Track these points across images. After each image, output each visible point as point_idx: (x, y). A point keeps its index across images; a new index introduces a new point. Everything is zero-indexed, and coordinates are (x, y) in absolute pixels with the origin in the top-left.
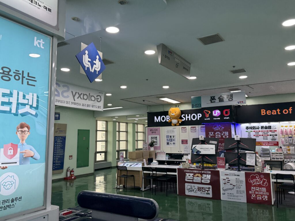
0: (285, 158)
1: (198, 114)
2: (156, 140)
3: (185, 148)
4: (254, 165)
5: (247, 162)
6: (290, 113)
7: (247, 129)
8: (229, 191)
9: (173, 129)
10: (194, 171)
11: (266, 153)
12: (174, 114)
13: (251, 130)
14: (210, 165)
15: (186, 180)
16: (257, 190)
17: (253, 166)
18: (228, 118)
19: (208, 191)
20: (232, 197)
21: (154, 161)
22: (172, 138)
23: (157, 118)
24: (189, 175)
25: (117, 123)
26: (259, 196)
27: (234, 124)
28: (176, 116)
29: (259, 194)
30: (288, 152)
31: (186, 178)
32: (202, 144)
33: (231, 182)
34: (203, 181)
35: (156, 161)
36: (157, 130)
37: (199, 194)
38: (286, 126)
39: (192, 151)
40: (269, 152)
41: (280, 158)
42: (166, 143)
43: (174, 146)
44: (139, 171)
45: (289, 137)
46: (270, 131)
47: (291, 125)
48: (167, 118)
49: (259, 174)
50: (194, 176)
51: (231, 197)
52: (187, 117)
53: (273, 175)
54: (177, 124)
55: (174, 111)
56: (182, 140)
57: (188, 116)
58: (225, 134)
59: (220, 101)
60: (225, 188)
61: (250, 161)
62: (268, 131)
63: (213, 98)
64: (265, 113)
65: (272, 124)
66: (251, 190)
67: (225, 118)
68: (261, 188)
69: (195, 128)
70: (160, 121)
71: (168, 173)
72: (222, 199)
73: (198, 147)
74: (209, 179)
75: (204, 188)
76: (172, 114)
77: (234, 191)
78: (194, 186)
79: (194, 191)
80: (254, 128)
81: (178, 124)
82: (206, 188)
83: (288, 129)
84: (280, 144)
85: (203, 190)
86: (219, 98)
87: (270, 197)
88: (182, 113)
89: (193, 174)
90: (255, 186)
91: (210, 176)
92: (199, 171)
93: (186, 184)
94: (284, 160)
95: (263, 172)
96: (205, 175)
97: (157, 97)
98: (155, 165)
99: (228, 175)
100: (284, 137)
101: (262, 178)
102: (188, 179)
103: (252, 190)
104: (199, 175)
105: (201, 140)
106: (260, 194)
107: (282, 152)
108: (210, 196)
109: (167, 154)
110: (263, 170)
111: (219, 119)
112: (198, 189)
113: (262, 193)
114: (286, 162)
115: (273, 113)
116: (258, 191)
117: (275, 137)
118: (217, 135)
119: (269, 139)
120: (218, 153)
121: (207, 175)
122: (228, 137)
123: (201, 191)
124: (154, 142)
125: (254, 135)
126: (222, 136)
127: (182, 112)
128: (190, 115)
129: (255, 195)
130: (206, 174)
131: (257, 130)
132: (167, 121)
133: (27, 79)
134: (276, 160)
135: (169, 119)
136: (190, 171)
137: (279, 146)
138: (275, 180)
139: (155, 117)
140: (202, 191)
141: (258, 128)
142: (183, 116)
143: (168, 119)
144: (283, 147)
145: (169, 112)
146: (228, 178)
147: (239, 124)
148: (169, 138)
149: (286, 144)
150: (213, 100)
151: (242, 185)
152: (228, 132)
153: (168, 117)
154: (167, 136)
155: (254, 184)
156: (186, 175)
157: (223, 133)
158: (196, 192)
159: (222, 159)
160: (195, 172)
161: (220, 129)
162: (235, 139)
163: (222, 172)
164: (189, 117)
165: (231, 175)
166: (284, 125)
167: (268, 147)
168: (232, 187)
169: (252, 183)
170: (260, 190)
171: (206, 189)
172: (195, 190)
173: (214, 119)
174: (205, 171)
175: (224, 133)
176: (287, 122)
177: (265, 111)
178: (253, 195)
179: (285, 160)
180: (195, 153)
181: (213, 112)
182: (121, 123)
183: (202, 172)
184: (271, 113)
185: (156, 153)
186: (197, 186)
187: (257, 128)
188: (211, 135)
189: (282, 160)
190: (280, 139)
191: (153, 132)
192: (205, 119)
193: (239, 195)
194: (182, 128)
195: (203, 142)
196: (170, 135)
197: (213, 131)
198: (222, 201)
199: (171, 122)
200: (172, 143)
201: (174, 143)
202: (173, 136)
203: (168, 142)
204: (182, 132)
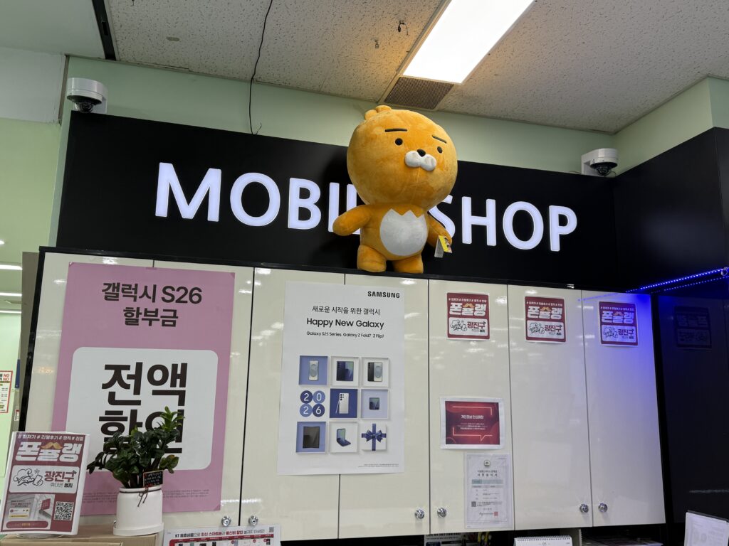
2: (172, 403)
3: (477, 482)
9: (375, 303)
12: (429, 160)
22: (359, 381)
23: (190, 185)
28: (439, 179)
36: (194, 295)
43: (376, 458)
48: (295, 202)
55: (431, 135)
56: (448, 404)
57: (479, 210)
69: (556, 312)
76: (413, 156)
139: (167, 176)
143: (306, 214)
148: (322, 381)
153: (304, 192)
194: (451, 297)
200: (354, 429)
201: (374, 436)
202: (371, 366)
203: (312, 418)
204: (452, 332)
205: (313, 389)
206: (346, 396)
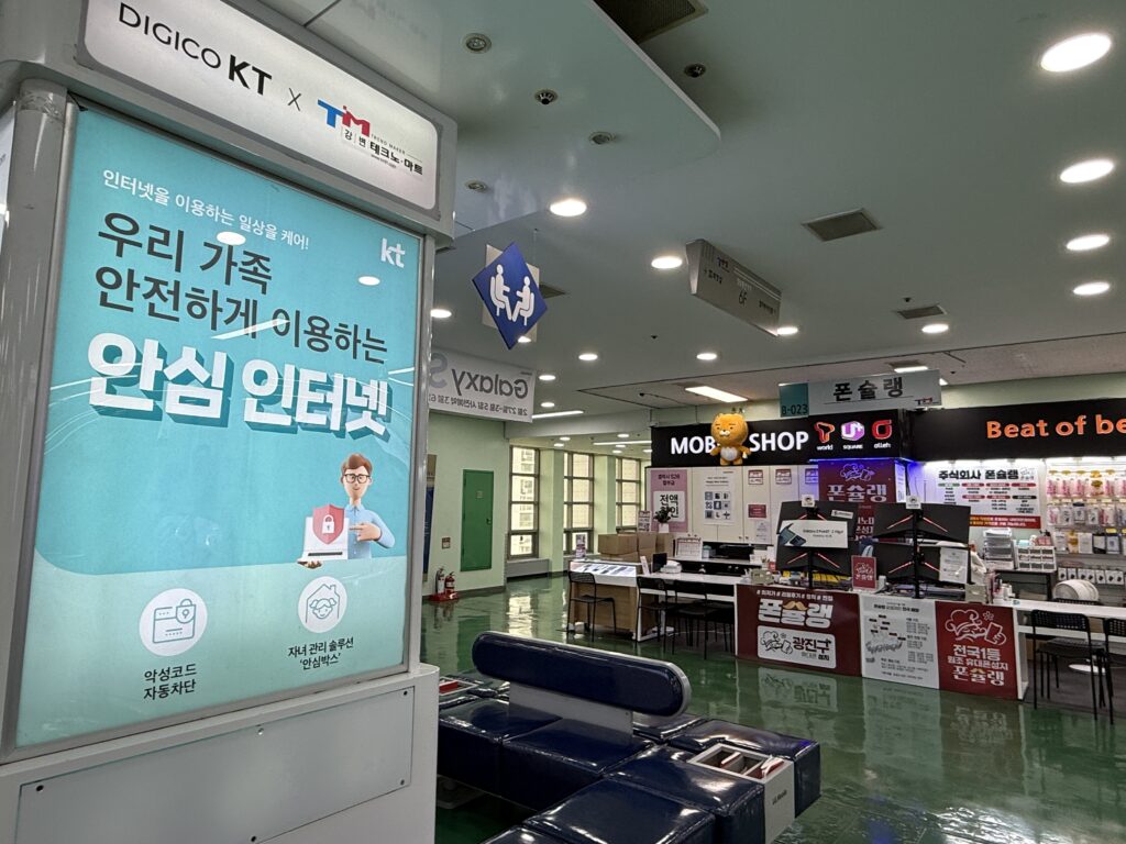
0: (1060, 565)
1: (799, 434)
2: (674, 505)
3: (759, 530)
4: (965, 582)
5: (941, 572)
6: (1081, 432)
7: (944, 478)
8: (889, 654)
9: (725, 475)
10: (784, 594)
11: (999, 548)
12: (727, 432)
13: (955, 481)
14: (832, 579)
15: (761, 618)
16: (973, 653)
17: (962, 586)
18: (886, 445)
19: (823, 649)
20: (896, 672)
21: (670, 563)
22: (722, 499)
24: (771, 605)
25: (566, 455)
26: (978, 673)
27: (905, 464)
28: (733, 437)
29: (978, 668)
30: (1071, 548)
31: (760, 611)
32: (808, 518)
33: (891, 629)
34: (810, 623)
35: (676, 564)
37: (797, 657)
38: (1066, 473)
39: (780, 538)
40: (1009, 546)
41: (1048, 564)
42: (704, 514)
44: (628, 588)
45: (1075, 505)
46: (1014, 485)
47: (1081, 468)
49: (978, 607)
50: (783, 608)
51: (892, 671)
52: (765, 442)
53: (1020, 612)
54: (736, 460)
55: (728, 424)
56: (749, 505)
58: (876, 491)
59: (863, 398)
60: (873, 645)
61: (951, 568)
62: (1008, 485)
63: (842, 387)
64: (999, 433)
65: (1023, 465)
66: (953, 655)
67: (877, 446)
68: (983, 650)
69: (788, 474)
70: (686, 452)
71: (711, 597)
72: (864, 673)
73: (798, 526)
74: (829, 616)
75: (812, 643)
76: (722, 433)
77: (902, 655)
78: (784, 636)
79: (782, 647)
80: (964, 475)
81: (740, 462)
82: (820, 641)
83: (1073, 480)
84: (1047, 525)
85: (809, 647)
86: (861, 388)
87: (1011, 676)
90: (965, 642)
91: (830, 607)
92: (799, 595)
93: (761, 629)
94: (1057, 572)
95: (990, 604)
96: (817, 607)
97: (679, 384)
98: (672, 572)
99: (883, 607)
100: (1060, 504)
101: (989, 622)
102: (766, 616)
103: (956, 654)
104: (799, 605)
105: (807, 508)
106: (980, 664)
107: (1052, 548)
108: (832, 664)
109: (705, 543)
110: (993, 597)
111: (860, 447)
112: (795, 642)
113: (986, 664)
114: (1063, 576)
115: (1024, 434)
116: (975, 658)
117: (1030, 502)
118: (852, 494)
119: (1012, 507)
120: (854, 546)
121: (823, 606)
122: (884, 499)
123: (805, 650)
124: (669, 510)
125: (964, 497)
126: (867, 497)
127: (752, 427)
128: (773, 435)
129: (964, 669)
130: (820, 603)
131: (974, 481)
133: (364, 345)
134: (1031, 570)
135: (714, 446)
136: (774, 593)
137: (1043, 530)
138: (1029, 630)
141: (976, 475)
142: (755, 439)
143: (710, 447)
144: (1054, 534)
145: (714, 427)
146: (885, 617)
147: (919, 463)
148: (711, 499)
149: (1065, 524)
150: (843, 393)
151: (925, 639)
152: (884, 486)
154: (708, 495)
155: (964, 636)
156: (762, 604)
157: (870, 488)
158: (790, 651)
159: (866, 561)
160: (789, 595)
161: (863, 477)
162: (908, 507)
163: (865, 598)
164: (772, 441)
165: (892, 608)
166: (1060, 469)
167: (1008, 532)
168: (894, 641)
169: (957, 634)
170: (981, 654)
171: (818, 645)
172: (786, 645)
173: (845, 447)
174: (818, 594)
176: (1070, 460)
177: (998, 425)
178: (958, 668)
179: (1062, 571)
180: (788, 544)
181: (843, 428)
182: (575, 456)
183: (809, 597)
184: (1019, 433)
185: (674, 541)
186: (791, 634)
187: (974, 477)
188: (836, 493)
189: (1051, 571)
190: (1045, 509)
191: (668, 482)
192: (819, 448)
193: (917, 665)
194: (750, 471)
195: (812, 514)
196: (715, 490)
197: (841, 481)
198: (864, 681)
200: (721, 512)
201: (727, 515)
202: (725, 494)
203: (709, 509)
204: (750, 483)
205: (709, 501)
206: (718, 503)
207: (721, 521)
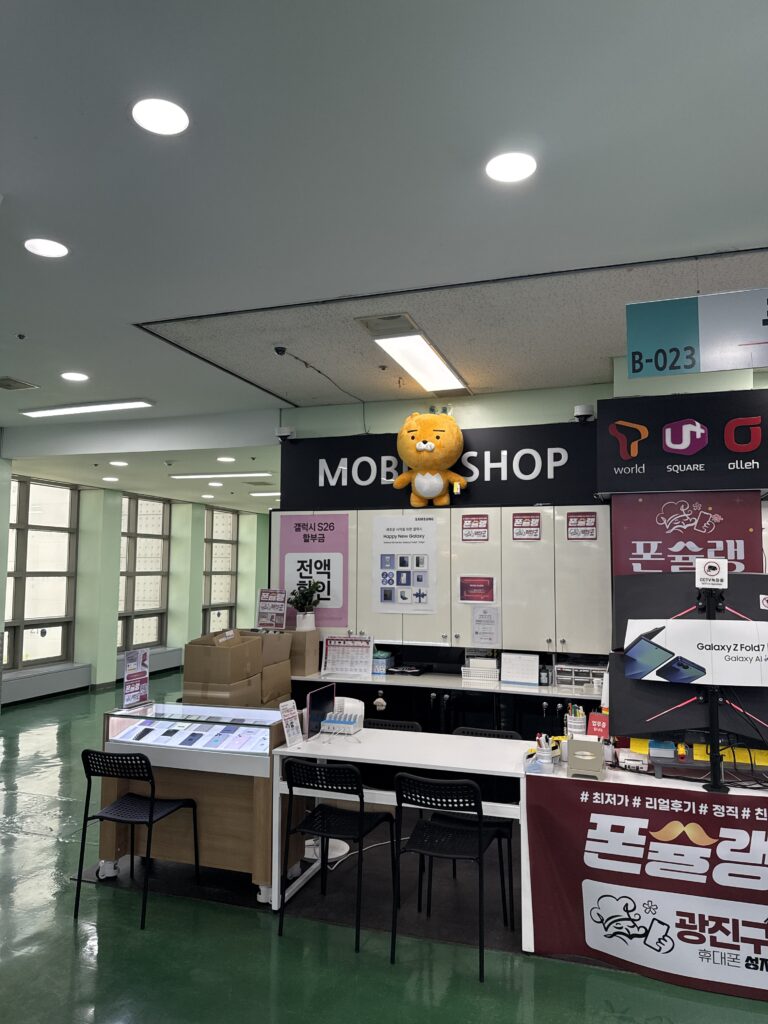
1: (551, 452)
2: (324, 578)
3: (479, 622)
9: (418, 524)
10: (651, 803)
12: (430, 445)
15: (591, 860)
18: (751, 465)
19: (757, 945)
22: (411, 567)
23: (333, 469)
24: (617, 829)
25: (125, 501)
28: (439, 454)
31: (589, 845)
34: (721, 876)
36: (331, 526)
37: (686, 961)
42: (378, 595)
43: (420, 606)
44: (251, 779)
48: (384, 469)
50: (650, 839)
52: (488, 465)
54: (440, 496)
55: (431, 431)
56: (462, 578)
57: (496, 458)
58: (725, 553)
67: (734, 466)
69: (534, 522)
70: (344, 482)
75: (729, 927)
76: (422, 446)
78: (650, 907)
79: (646, 935)
81: (447, 500)
82: (746, 924)
85: (720, 936)
88: (466, 448)
89: (644, 823)
92: (691, 806)
93: (591, 889)
96: (741, 837)
102: (602, 856)
104: (693, 831)
109: (379, 647)
112: (681, 924)
121: (758, 836)
122: (740, 568)
123: (707, 945)
124: (315, 587)
127: (469, 440)
128: (504, 453)
130: (749, 826)
132: (384, 480)
136: (625, 799)
139: (323, 464)
140: (714, 942)
142: (470, 460)
143: (390, 475)
145: (405, 436)
148: (392, 567)
153: (389, 464)
154: (386, 560)
156: (594, 826)
157: (714, 546)
158: (668, 945)
160: (664, 805)
161: (700, 526)
164: (503, 465)
171: (744, 932)
172: (658, 931)
173: (670, 469)
174: (743, 803)
175: (720, 545)
180: (652, 676)
183: (719, 811)
185: (321, 643)
186: (673, 905)
188: (647, 557)
191: (310, 537)
192: (613, 471)
194: (465, 517)
196: (399, 550)
197: (656, 533)
199: (408, 489)
200: (410, 591)
201: (420, 595)
202: (418, 559)
203: (388, 586)
204: (465, 538)
205: (388, 571)
206: (405, 575)
207: (410, 607)
